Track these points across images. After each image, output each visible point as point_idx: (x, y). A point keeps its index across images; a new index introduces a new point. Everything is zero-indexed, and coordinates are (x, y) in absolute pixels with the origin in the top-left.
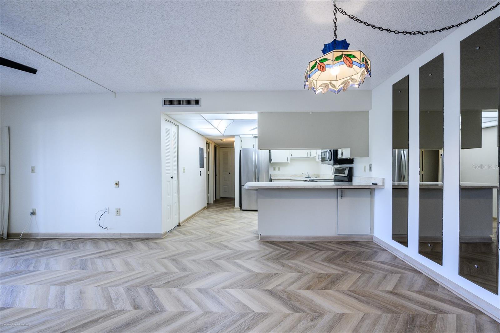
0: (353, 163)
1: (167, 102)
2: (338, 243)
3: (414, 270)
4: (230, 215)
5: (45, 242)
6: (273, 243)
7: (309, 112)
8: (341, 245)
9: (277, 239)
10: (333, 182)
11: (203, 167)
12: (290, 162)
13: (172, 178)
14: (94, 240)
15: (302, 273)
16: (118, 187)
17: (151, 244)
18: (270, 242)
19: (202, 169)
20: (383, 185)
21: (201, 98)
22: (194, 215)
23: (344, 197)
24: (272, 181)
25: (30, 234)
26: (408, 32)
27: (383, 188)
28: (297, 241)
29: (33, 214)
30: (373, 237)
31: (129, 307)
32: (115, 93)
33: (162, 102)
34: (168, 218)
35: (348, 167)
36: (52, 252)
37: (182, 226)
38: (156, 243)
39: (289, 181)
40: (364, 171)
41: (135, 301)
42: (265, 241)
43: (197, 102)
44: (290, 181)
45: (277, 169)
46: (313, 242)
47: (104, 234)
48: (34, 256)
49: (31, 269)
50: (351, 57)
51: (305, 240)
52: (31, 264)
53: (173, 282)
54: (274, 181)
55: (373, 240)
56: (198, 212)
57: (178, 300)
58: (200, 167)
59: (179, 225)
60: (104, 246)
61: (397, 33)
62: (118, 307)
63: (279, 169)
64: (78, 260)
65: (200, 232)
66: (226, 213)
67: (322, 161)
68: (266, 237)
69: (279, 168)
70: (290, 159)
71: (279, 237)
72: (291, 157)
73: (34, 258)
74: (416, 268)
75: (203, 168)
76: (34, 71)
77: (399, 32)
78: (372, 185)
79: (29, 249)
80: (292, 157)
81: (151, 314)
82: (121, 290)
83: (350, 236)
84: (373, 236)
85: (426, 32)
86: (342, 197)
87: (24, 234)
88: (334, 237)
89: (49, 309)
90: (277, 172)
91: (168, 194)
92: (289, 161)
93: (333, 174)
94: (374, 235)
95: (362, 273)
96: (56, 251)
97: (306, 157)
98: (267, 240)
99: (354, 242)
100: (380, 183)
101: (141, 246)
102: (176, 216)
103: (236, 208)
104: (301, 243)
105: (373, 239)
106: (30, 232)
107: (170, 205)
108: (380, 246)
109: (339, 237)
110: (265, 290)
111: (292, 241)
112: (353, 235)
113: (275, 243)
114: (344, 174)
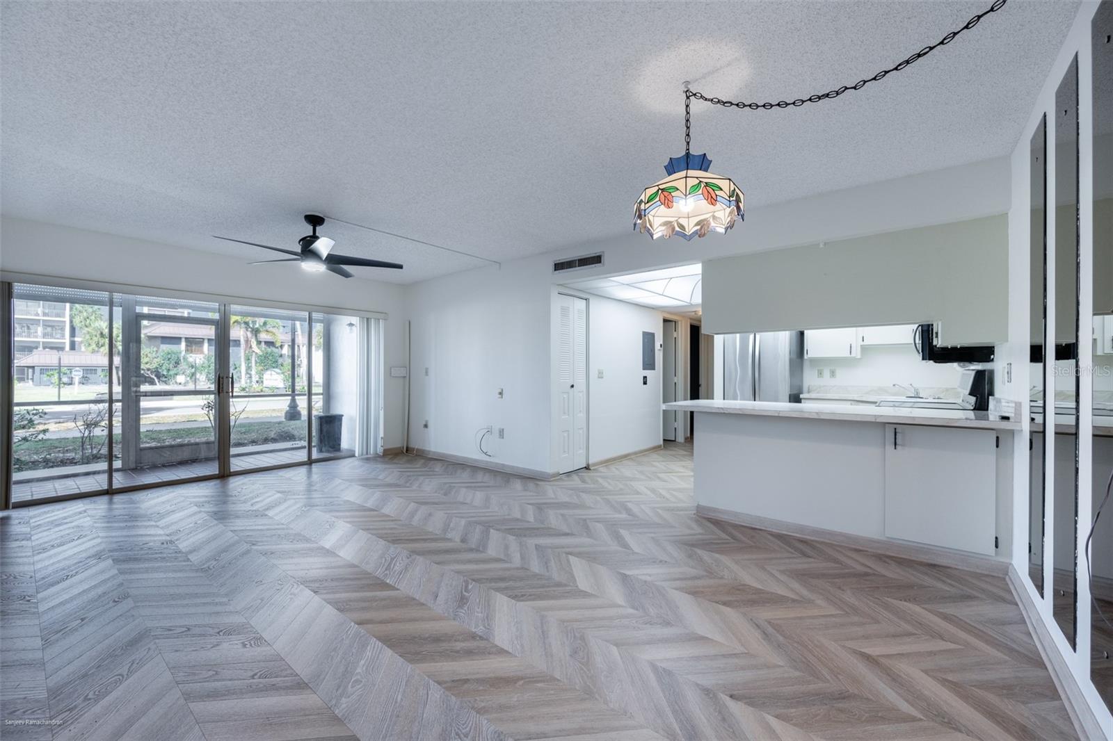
1: (559, 266)
2: (880, 559)
5: (432, 462)
7: (819, 244)
9: (731, 518)
10: (972, 412)
11: (654, 369)
12: (858, 357)
13: (572, 386)
14: (472, 468)
15: (710, 573)
16: (502, 397)
17: (531, 485)
18: (712, 520)
19: (648, 373)
21: (603, 252)
22: (625, 457)
23: (903, 445)
24: (802, 401)
25: (423, 451)
26: (823, 96)
29: (426, 426)
30: (1008, 567)
31: (458, 539)
32: (500, 264)
33: (552, 267)
34: (564, 452)
36: (431, 473)
37: (594, 470)
38: (537, 485)
39: (849, 402)
40: (1003, 380)
41: (466, 535)
42: (704, 515)
43: (598, 260)
44: (851, 404)
45: (827, 373)
46: (813, 541)
47: (487, 462)
48: (416, 473)
49: (408, 485)
50: (670, 191)
51: (797, 533)
52: (410, 480)
53: (516, 530)
54: (807, 401)
55: (1006, 574)
56: (635, 453)
57: (507, 547)
58: (644, 369)
59: (587, 468)
60: (480, 476)
61: (801, 103)
62: (449, 536)
63: (833, 374)
64: (448, 485)
69: (833, 372)
70: (859, 349)
72: (862, 343)
73: (413, 476)
75: (652, 371)
76: (400, 267)
77: (803, 102)
78: (999, 419)
79: (417, 466)
80: (866, 342)
81: (471, 550)
82: (463, 522)
83: (924, 549)
84: (1011, 564)
85: (862, 83)
86: (895, 444)
87: (418, 450)
88: (874, 542)
89: (400, 520)
90: (826, 380)
91: (564, 413)
92: (857, 353)
95: (847, 613)
96: (435, 473)
99: (933, 566)
101: (518, 485)
102: (581, 451)
104: (780, 537)
105: (1008, 572)
106: (424, 448)
107: (568, 431)
109: (890, 544)
110: (620, 573)
111: (763, 528)
112: (938, 548)
113: (722, 523)
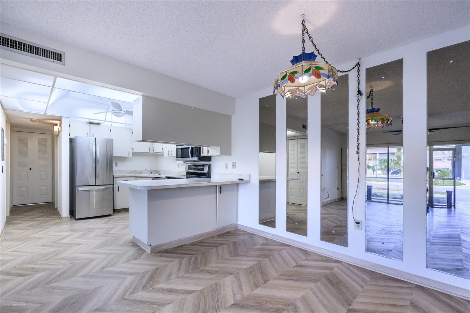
0: (211, 161)
3: (282, 245)
4: (65, 229)
6: (167, 252)
7: (192, 107)
8: (223, 237)
9: (169, 246)
11: (4, 160)
12: (131, 157)
15: (234, 274)
18: (163, 252)
20: (250, 180)
21: (65, 53)
23: (222, 192)
27: (249, 183)
28: (187, 243)
35: (208, 164)
40: (226, 168)
42: (157, 251)
43: (59, 57)
45: (119, 164)
55: (237, 227)
65: (48, 264)
66: (55, 227)
67: (177, 158)
68: (158, 246)
70: (132, 153)
71: (171, 243)
72: (132, 151)
74: (285, 243)
78: (238, 180)
80: (134, 151)
83: (224, 228)
86: (220, 192)
88: (214, 231)
93: (185, 171)
94: (238, 223)
95: (268, 258)
97: (148, 152)
98: (159, 249)
100: (246, 178)
103: (64, 218)
108: (247, 232)
109: (218, 230)
113: (168, 251)
114: (203, 170)
